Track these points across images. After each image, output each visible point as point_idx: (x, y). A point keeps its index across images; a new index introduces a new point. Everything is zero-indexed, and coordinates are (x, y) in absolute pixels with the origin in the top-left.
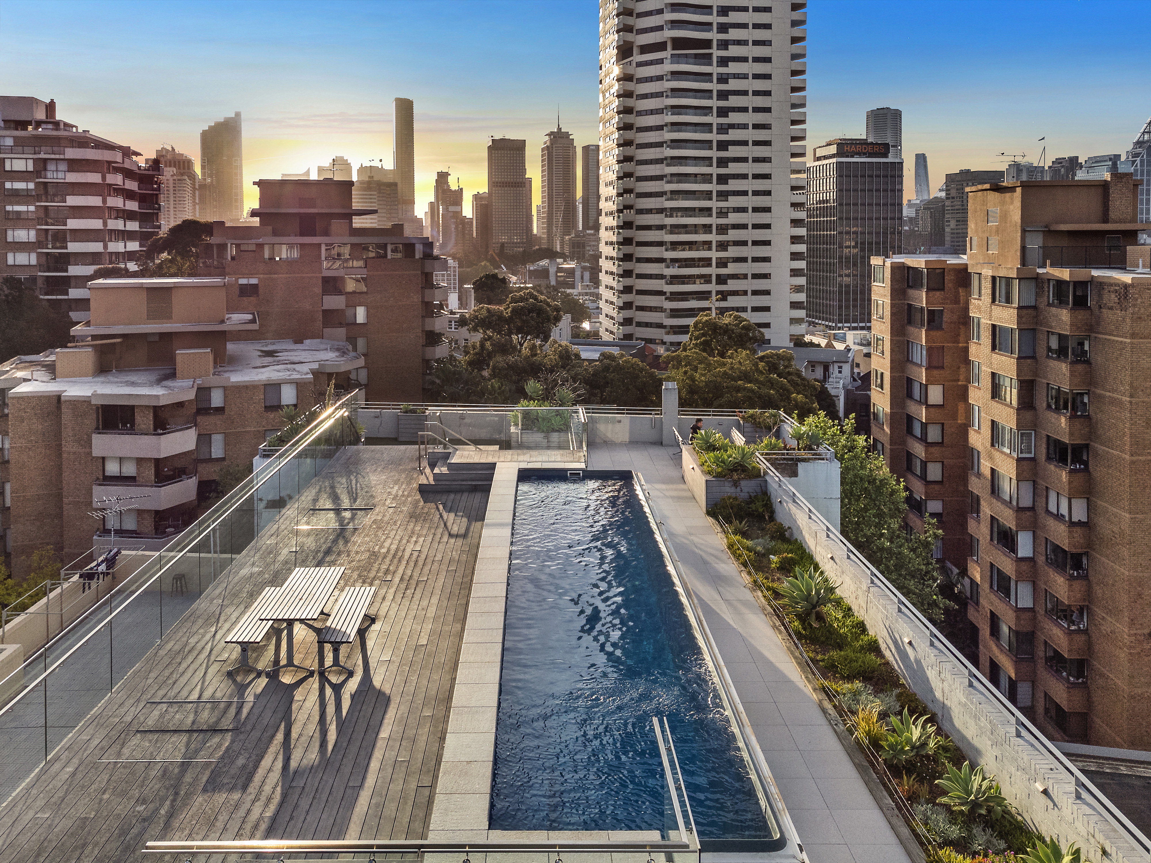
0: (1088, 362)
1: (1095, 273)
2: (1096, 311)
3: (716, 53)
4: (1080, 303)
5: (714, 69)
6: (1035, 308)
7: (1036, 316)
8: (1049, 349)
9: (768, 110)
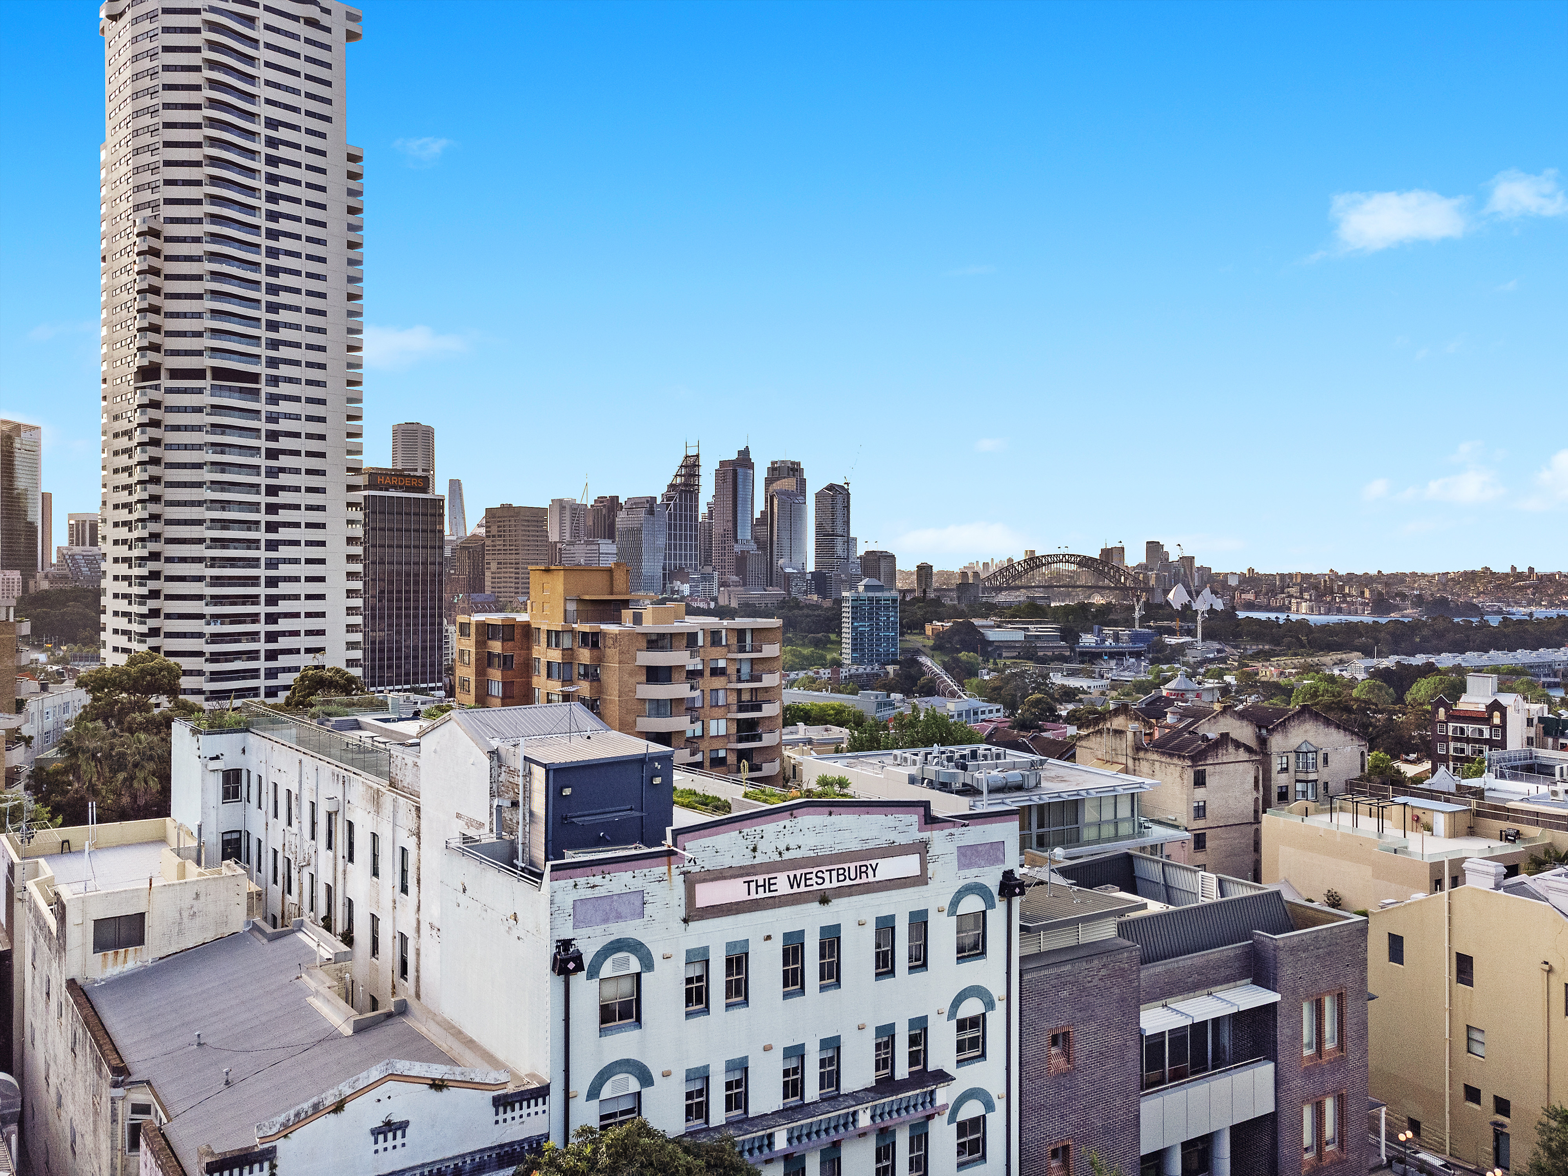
0: (599, 680)
1: (603, 627)
2: (602, 648)
3: (265, 389)
4: (595, 645)
5: (262, 406)
6: (571, 649)
7: (573, 654)
8: (579, 674)
9: (322, 455)
